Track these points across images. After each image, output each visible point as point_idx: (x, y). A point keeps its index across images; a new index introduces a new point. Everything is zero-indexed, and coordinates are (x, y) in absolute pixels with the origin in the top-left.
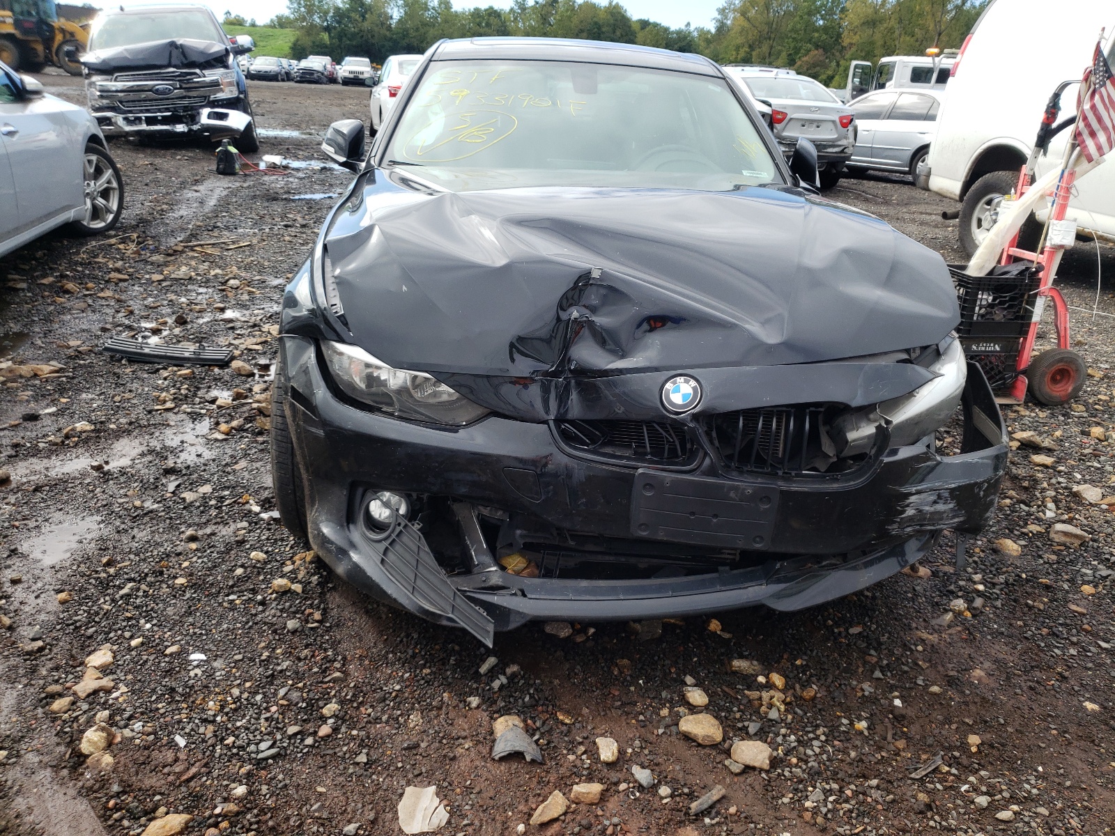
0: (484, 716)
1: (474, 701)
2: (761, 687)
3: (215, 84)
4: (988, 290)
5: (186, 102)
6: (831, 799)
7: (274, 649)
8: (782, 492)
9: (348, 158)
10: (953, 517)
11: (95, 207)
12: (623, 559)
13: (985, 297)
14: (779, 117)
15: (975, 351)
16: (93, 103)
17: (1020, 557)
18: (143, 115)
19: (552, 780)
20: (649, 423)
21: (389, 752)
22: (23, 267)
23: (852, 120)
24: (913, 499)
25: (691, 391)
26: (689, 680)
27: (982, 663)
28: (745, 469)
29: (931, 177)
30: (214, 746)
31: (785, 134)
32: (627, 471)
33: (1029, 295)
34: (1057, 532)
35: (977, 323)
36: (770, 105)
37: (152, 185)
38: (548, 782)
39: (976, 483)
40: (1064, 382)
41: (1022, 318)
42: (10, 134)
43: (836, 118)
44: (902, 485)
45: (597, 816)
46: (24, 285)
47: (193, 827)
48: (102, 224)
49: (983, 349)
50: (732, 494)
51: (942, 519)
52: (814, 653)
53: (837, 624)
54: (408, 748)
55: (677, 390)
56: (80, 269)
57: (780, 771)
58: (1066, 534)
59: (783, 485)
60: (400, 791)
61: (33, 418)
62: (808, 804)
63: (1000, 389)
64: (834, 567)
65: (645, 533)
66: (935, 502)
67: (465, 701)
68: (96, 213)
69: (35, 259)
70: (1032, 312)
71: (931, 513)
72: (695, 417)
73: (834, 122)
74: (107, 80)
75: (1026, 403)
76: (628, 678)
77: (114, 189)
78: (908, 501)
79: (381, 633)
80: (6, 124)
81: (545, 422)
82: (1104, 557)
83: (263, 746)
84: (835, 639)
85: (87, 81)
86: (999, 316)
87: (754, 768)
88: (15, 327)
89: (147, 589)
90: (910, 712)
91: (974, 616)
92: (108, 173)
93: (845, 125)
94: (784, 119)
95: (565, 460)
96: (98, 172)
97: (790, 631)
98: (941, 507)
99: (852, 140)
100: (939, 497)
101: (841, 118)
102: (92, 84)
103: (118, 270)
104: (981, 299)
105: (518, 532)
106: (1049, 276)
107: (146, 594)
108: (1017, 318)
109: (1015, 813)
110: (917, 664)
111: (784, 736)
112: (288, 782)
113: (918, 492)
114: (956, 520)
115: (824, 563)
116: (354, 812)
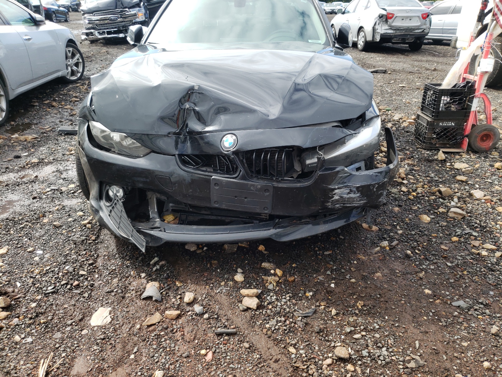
0: (144, 281)
1: (143, 275)
2: (272, 275)
3: (135, 15)
4: (447, 96)
5: (123, 24)
6: (279, 324)
7: (71, 251)
8: (274, 187)
9: (135, 42)
10: (360, 200)
11: (72, 71)
12: (219, 218)
13: (445, 99)
14: (391, 16)
15: (441, 126)
16: (86, 26)
17: (429, 223)
18: (106, 31)
19: (162, 309)
20: (218, 156)
21: (99, 294)
22: (40, 96)
23: (428, 16)
24: (336, 191)
25: (233, 141)
26: (239, 270)
27: (383, 270)
28: (259, 177)
29: (458, 41)
30: (30, 287)
31: (393, 24)
32: (207, 177)
33: (469, 98)
34: (451, 212)
35: (442, 111)
36: (386, 10)
37: (104, 61)
38: (160, 309)
39: (371, 185)
40: (488, 141)
41: (466, 109)
42: (29, 39)
43: (420, 15)
44: (330, 185)
45: (172, 324)
46: (37, 104)
47: (10, 317)
48: (76, 78)
49: (446, 125)
50: (252, 188)
51: (354, 201)
52: (303, 262)
53: (319, 250)
54: (108, 292)
55: (227, 141)
56: (61, 97)
57: (261, 311)
58: (455, 213)
59: (276, 184)
60: (97, 309)
61: (18, 157)
62: (267, 326)
63: (454, 145)
64: (307, 223)
65: (217, 206)
66: (349, 193)
67: (139, 275)
68: (73, 73)
69: (46, 93)
70: (471, 106)
71: (348, 198)
72: (235, 153)
73: (418, 17)
74: (90, 16)
75: (468, 151)
76: (214, 269)
77: (80, 62)
78: (334, 192)
79: (117, 246)
80: (26, 35)
81: (174, 155)
82: (471, 224)
83: (49, 288)
84: (316, 256)
85: (83, 17)
86: (453, 108)
87: (250, 309)
88: (27, 121)
89: (31, 225)
90: (337, 290)
91: (390, 249)
92: (78, 56)
93: (424, 18)
94: (392, 17)
95: (182, 173)
96: (73, 55)
97: (296, 252)
98: (352, 195)
99: (428, 25)
100: (351, 191)
101: (422, 15)
102: (85, 18)
103: (76, 97)
104: (444, 100)
105: (171, 205)
106: (481, 88)
107: (30, 227)
108: (463, 109)
109: (362, 336)
110: (351, 269)
111: (271, 296)
112: (53, 303)
113: (339, 188)
114: (362, 202)
115: (303, 221)
116: (75, 316)
